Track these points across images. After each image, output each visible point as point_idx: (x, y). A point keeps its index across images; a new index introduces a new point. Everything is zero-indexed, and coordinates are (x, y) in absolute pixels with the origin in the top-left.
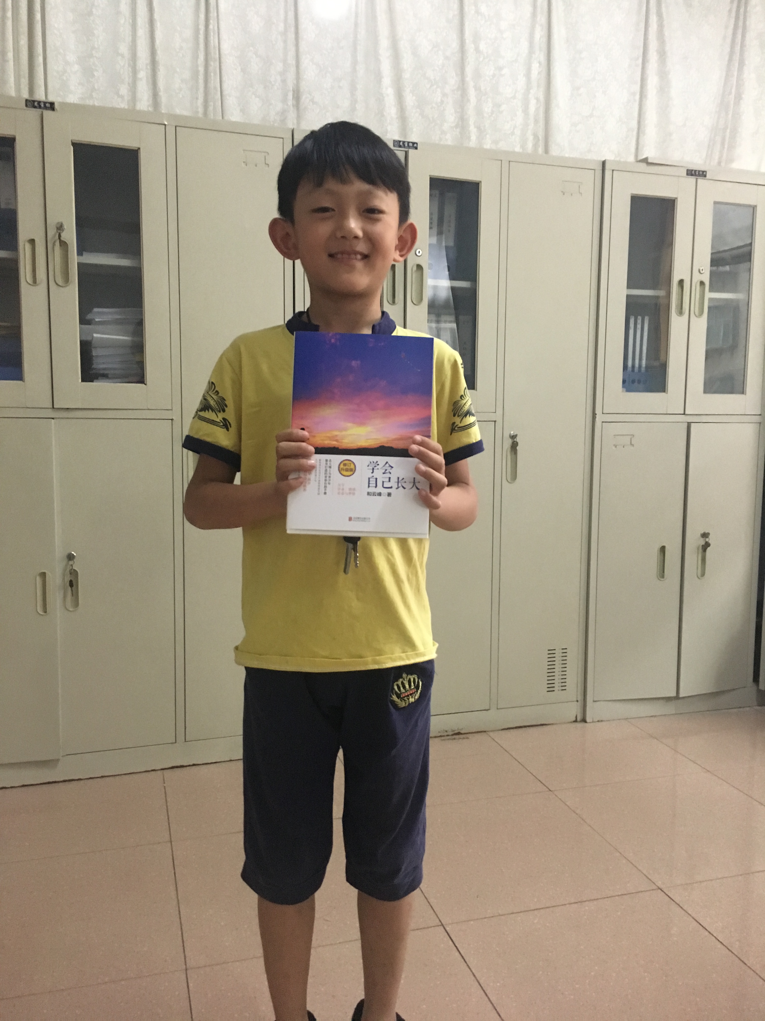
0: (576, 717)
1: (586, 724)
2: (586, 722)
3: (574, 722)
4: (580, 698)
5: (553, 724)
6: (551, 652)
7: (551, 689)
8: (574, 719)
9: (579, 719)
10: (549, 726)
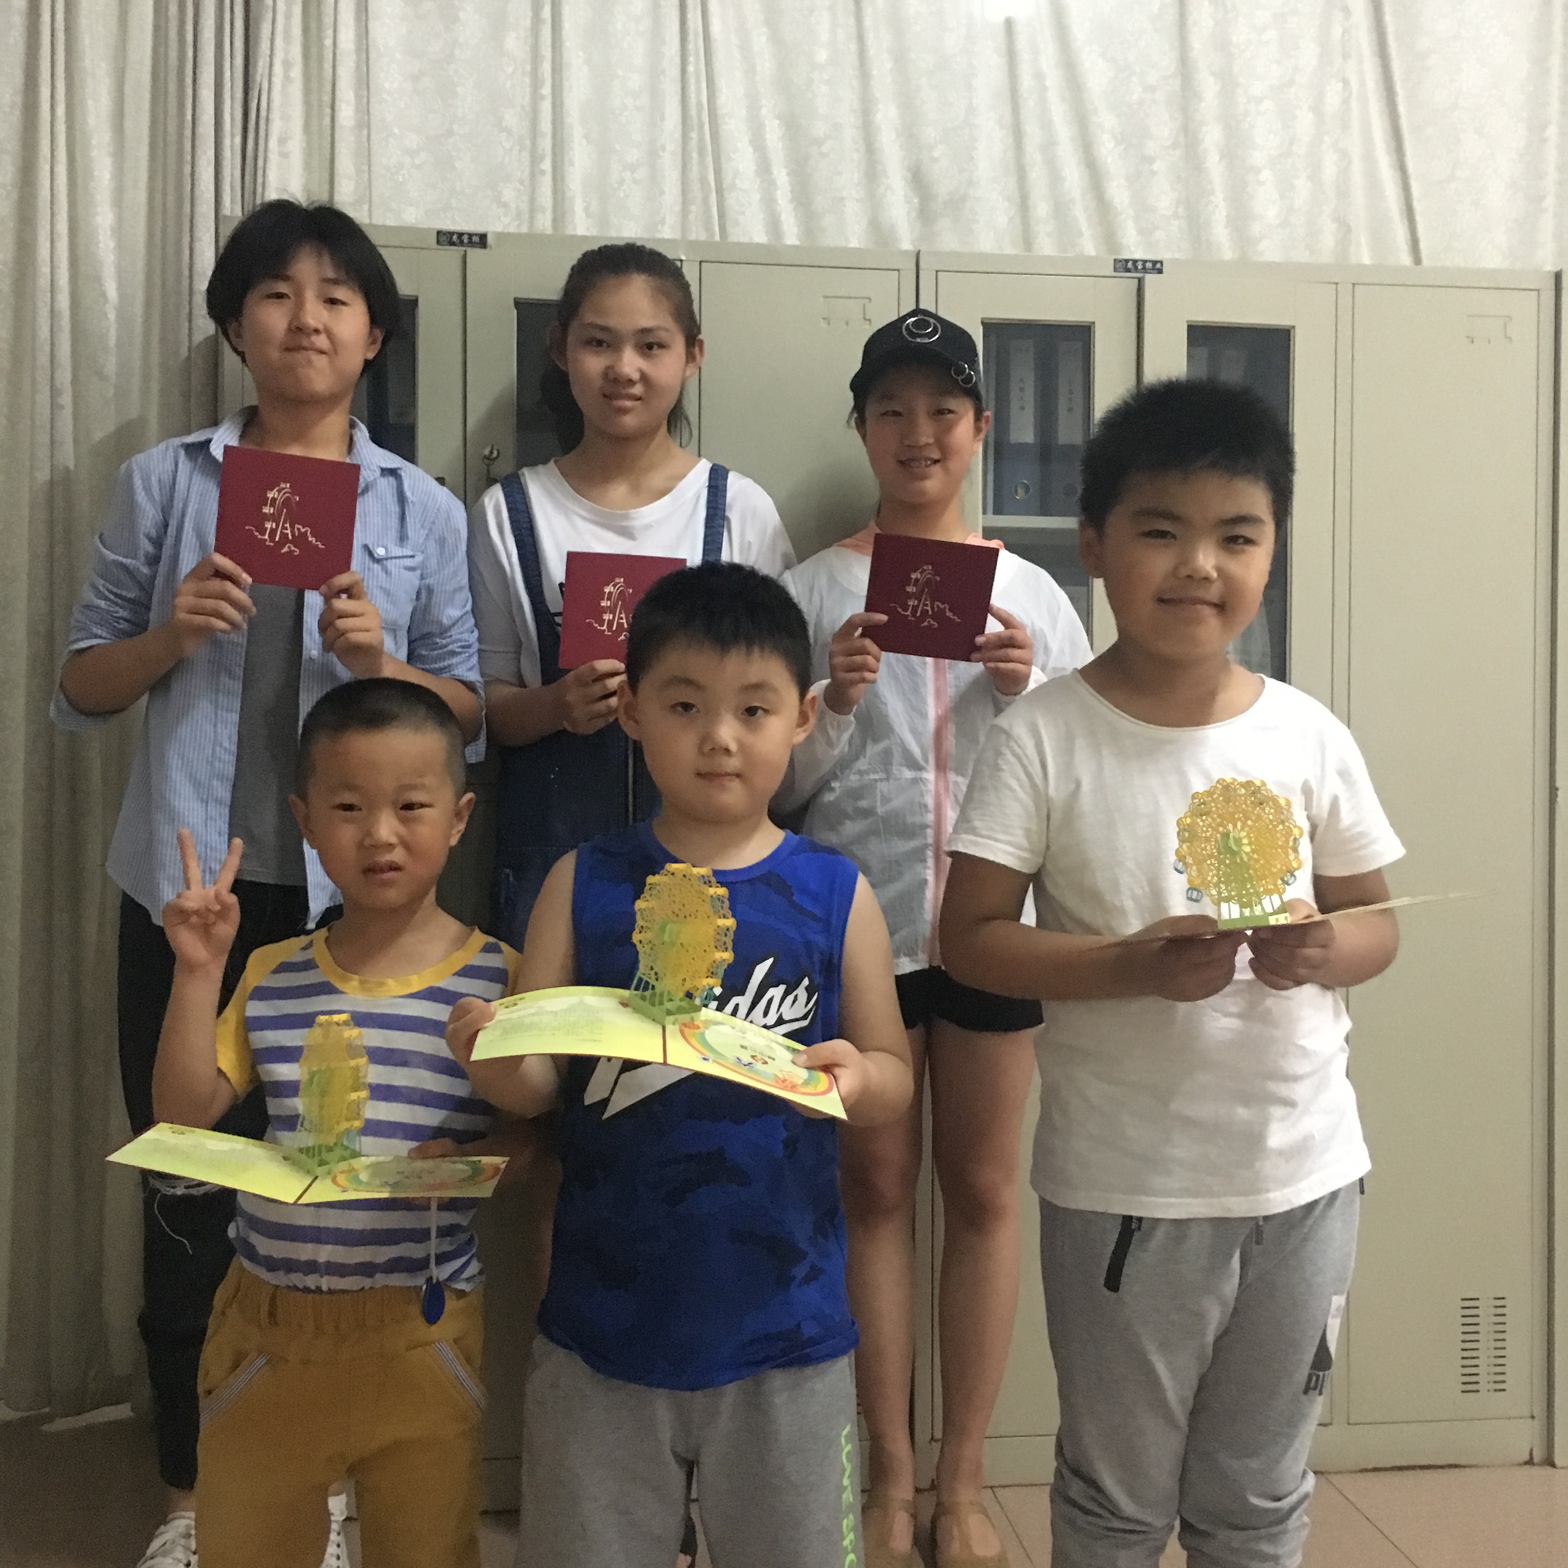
0: (1531, 1454)
1: (1554, 1470)
2: (1552, 1465)
3: (1526, 1463)
4: (1539, 1410)
5: (1476, 1466)
6: (1470, 1304)
7: (1470, 1386)
8: (1526, 1457)
9: (1536, 1459)
10: (1468, 1470)
